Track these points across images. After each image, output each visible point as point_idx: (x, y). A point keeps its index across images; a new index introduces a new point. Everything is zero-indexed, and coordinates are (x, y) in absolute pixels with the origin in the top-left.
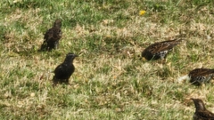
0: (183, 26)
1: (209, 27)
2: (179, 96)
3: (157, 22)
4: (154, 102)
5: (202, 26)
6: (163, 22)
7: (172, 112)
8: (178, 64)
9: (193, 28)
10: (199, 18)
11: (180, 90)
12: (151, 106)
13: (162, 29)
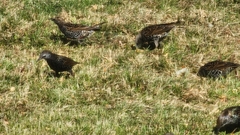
0: (181, 13)
1: (211, 14)
2: (177, 91)
3: (152, 8)
4: (149, 98)
5: (203, 13)
6: (159, 7)
7: (169, 109)
8: (176, 56)
9: (192, 15)
10: (199, 4)
11: (178, 84)
12: (145, 102)
13: (158, 15)
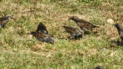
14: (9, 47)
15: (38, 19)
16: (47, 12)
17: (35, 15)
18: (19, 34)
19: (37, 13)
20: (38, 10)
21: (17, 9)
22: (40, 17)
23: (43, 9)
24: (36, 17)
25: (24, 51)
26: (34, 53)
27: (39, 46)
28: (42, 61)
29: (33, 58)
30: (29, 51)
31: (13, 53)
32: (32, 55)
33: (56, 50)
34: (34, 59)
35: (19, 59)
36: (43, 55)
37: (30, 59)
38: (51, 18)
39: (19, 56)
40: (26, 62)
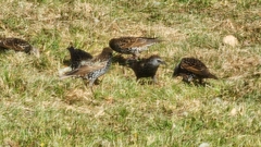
14: (16, 95)
15: (78, 35)
16: (97, 20)
17: (71, 26)
18: (37, 67)
19: (76, 23)
20: (76, 16)
21: (32, 13)
22: (82, 30)
23: (87, 15)
24: (73, 30)
25: (47, 103)
26: (69, 107)
27: (79, 93)
28: (85, 125)
29: (66, 118)
30: (57, 104)
31: (23, 108)
32: (65, 113)
33: (114, 101)
34: (68, 121)
35: (36, 119)
36: (88, 111)
37: (60, 121)
38: (103, 33)
39: (36, 114)
40: (50, 127)
